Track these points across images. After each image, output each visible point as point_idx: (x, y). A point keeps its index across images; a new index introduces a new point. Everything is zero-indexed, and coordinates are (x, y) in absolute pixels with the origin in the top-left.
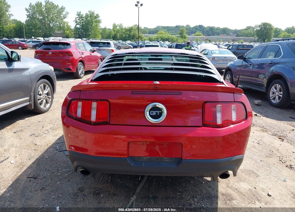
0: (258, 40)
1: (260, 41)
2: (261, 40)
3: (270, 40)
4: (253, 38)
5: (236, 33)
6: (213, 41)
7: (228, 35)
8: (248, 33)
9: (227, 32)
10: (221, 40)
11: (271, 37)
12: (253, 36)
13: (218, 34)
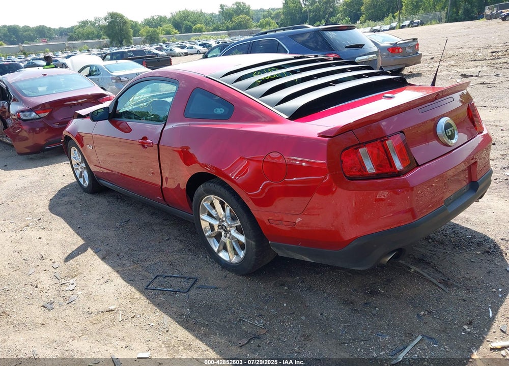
0: (111, 42)
1: (114, 45)
2: (117, 43)
3: (130, 41)
4: (101, 40)
5: (66, 35)
6: (32, 54)
7: (51, 39)
8: (88, 32)
9: (48, 34)
10: (48, 50)
11: (129, 36)
12: (99, 37)
13: (32, 39)
